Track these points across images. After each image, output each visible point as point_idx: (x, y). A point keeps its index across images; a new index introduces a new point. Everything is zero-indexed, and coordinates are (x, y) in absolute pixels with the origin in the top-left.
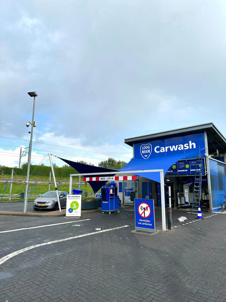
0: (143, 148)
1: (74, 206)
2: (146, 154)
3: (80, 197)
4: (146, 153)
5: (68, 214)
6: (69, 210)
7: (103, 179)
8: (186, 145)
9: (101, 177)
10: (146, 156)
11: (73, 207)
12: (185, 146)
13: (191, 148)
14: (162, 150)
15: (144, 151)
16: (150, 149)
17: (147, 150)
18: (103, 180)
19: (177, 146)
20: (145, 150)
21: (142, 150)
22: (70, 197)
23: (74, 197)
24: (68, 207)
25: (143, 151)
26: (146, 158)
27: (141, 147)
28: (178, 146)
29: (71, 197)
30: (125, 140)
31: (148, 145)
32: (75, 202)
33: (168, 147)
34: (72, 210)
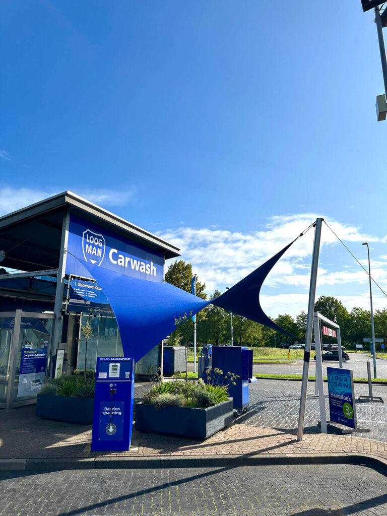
0: (89, 239)
2: (94, 257)
8: (148, 267)
10: (94, 262)
13: (151, 273)
14: (121, 262)
15: (91, 247)
16: (102, 249)
20: (93, 245)
25: (87, 246)
33: (129, 259)
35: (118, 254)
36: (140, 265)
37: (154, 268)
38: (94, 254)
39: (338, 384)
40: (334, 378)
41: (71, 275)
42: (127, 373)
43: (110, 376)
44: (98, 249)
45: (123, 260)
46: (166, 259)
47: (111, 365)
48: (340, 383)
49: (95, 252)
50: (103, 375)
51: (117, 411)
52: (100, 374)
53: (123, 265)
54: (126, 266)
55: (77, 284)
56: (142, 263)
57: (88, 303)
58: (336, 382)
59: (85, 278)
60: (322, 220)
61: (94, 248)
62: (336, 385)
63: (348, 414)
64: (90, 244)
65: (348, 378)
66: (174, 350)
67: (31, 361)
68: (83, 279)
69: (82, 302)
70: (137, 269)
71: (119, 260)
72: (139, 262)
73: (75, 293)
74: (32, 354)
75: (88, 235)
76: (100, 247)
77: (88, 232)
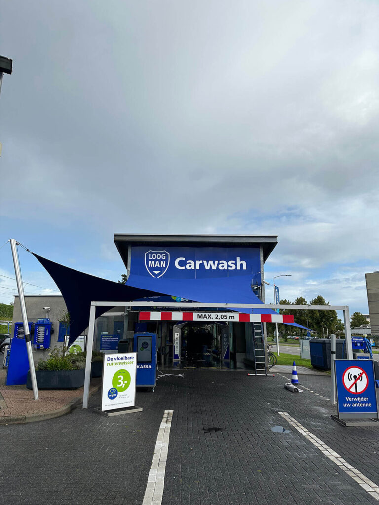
0: (151, 257)
1: (120, 383)
2: (157, 269)
3: (133, 358)
4: (157, 266)
5: (107, 404)
6: (109, 393)
7: (205, 316)
8: (232, 263)
9: (200, 314)
10: (157, 272)
11: (119, 386)
12: (230, 263)
13: (239, 268)
14: (190, 266)
15: (153, 262)
16: (166, 260)
17: (160, 261)
18: (205, 319)
19: (216, 262)
20: (156, 261)
21: (148, 260)
22: (112, 359)
23: (122, 358)
24: (107, 384)
25: (150, 262)
26: (157, 275)
27: (147, 255)
28: (219, 262)
29: (114, 359)
30: (115, 235)
31: (161, 254)
32: (124, 372)
33: (201, 262)
34: (116, 393)
37: (242, 262)
45: (192, 264)
49: (159, 265)
53: (193, 268)
54: (198, 268)
67: (108, 342)
71: (187, 265)
74: (108, 338)
75: (150, 255)
76: (163, 261)
77: (150, 253)
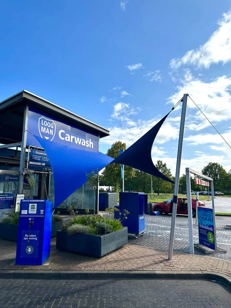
8: (88, 142)
10: (47, 138)
13: (90, 146)
31: (50, 122)
33: (73, 137)
35: (66, 133)
36: (82, 141)
37: (92, 143)
38: (47, 133)
39: (204, 219)
40: (202, 214)
41: (30, 146)
42: (42, 211)
43: (30, 212)
44: (51, 130)
45: (69, 138)
46: (100, 138)
47: (30, 205)
48: (206, 218)
49: (48, 132)
50: (24, 212)
51: (34, 237)
52: (22, 211)
53: (69, 141)
54: (72, 141)
55: (35, 152)
56: (83, 140)
57: (44, 164)
58: (203, 217)
59: (41, 148)
60: (187, 95)
61: (48, 129)
62: (203, 219)
63: (211, 240)
64: (44, 126)
65: (211, 215)
66: (108, 195)
67: (3, 201)
68: (39, 149)
69: (39, 164)
70: (80, 143)
71: (66, 138)
72: (81, 139)
73: (34, 158)
74: (4, 197)
75: (42, 120)
76: (51, 129)
77: (43, 119)
